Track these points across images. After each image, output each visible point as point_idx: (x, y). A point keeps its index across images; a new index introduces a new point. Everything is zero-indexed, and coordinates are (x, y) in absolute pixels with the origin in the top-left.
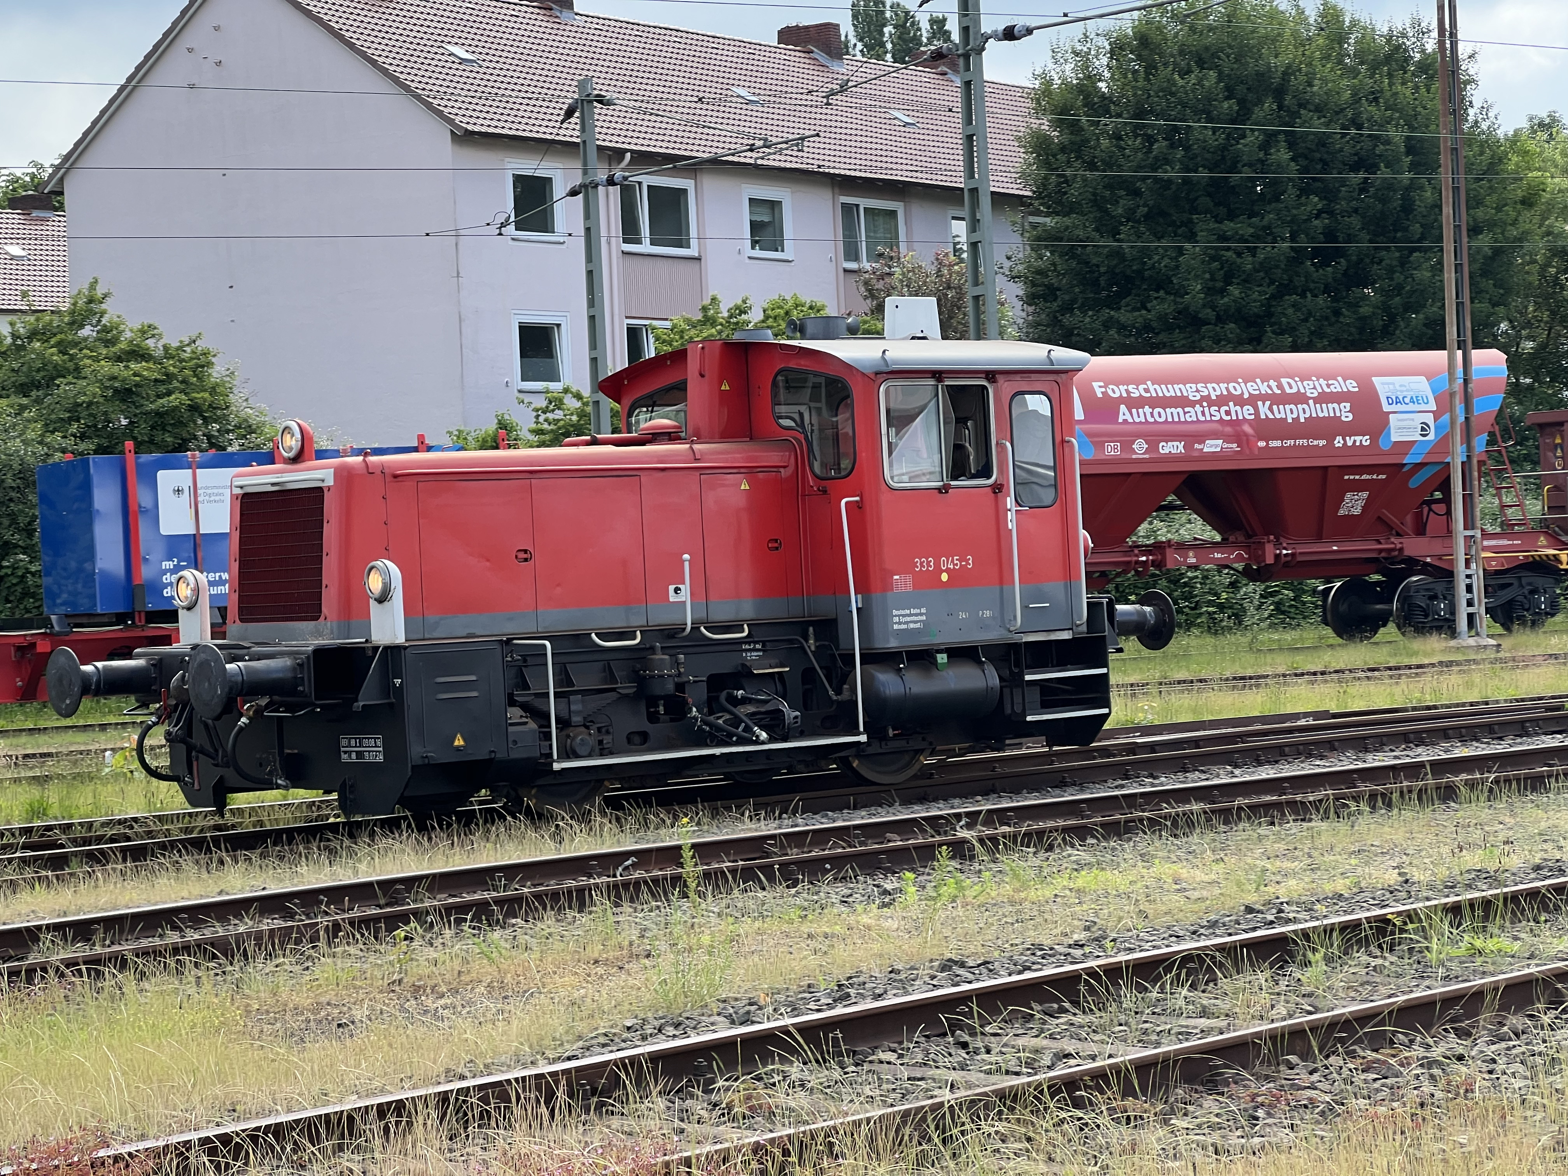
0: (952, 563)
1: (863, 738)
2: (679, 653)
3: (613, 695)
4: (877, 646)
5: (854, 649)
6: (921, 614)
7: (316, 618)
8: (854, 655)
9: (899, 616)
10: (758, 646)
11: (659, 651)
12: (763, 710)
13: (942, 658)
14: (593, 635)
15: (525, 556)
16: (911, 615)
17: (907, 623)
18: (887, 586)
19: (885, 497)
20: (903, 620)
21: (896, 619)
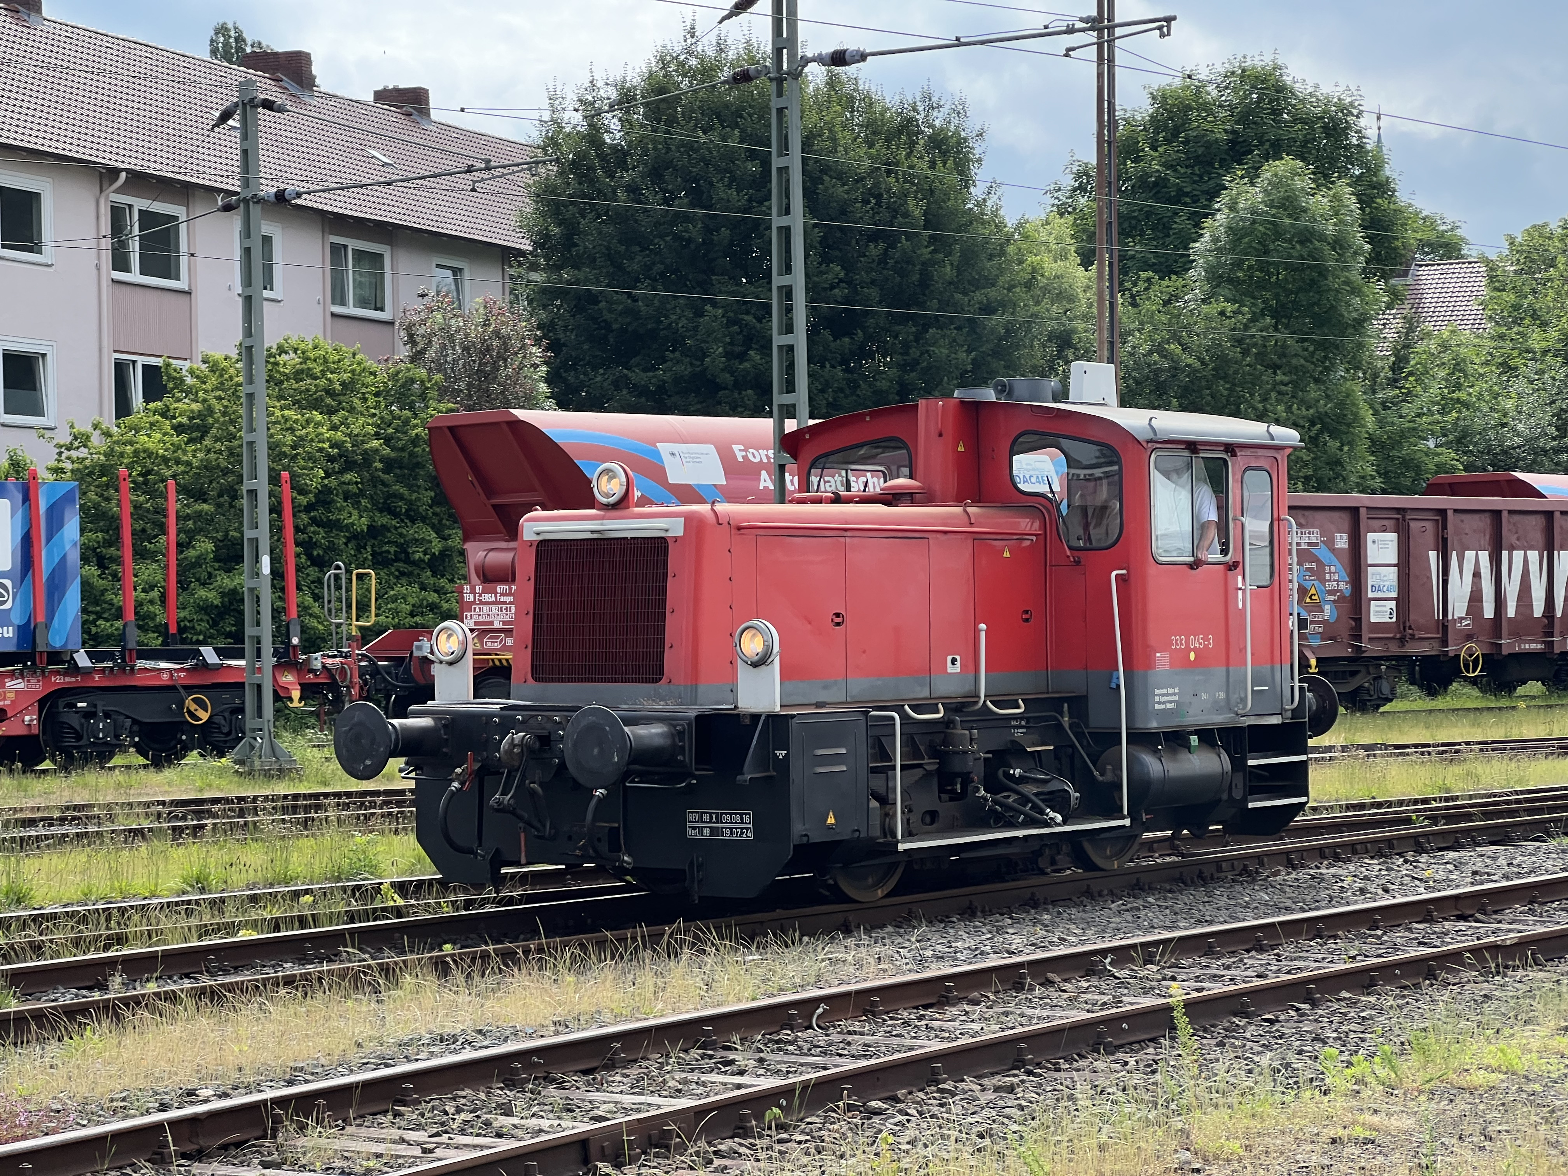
0: (1196, 642)
1: (1127, 822)
2: (972, 728)
3: (919, 772)
4: (1137, 726)
5: (1120, 728)
6: (1174, 694)
7: (657, 681)
8: (1120, 734)
9: (1158, 695)
10: (1023, 723)
11: (959, 725)
12: (1046, 790)
13: (1194, 740)
14: (906, 707)
15: (839, 620)
16: (1168, 695)
17: (1164, 703)
18: (1150, 664)
19: (1152, 570)
20: (1163, 699)
21: (1157, 699)
